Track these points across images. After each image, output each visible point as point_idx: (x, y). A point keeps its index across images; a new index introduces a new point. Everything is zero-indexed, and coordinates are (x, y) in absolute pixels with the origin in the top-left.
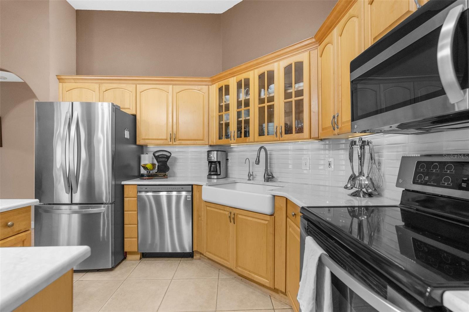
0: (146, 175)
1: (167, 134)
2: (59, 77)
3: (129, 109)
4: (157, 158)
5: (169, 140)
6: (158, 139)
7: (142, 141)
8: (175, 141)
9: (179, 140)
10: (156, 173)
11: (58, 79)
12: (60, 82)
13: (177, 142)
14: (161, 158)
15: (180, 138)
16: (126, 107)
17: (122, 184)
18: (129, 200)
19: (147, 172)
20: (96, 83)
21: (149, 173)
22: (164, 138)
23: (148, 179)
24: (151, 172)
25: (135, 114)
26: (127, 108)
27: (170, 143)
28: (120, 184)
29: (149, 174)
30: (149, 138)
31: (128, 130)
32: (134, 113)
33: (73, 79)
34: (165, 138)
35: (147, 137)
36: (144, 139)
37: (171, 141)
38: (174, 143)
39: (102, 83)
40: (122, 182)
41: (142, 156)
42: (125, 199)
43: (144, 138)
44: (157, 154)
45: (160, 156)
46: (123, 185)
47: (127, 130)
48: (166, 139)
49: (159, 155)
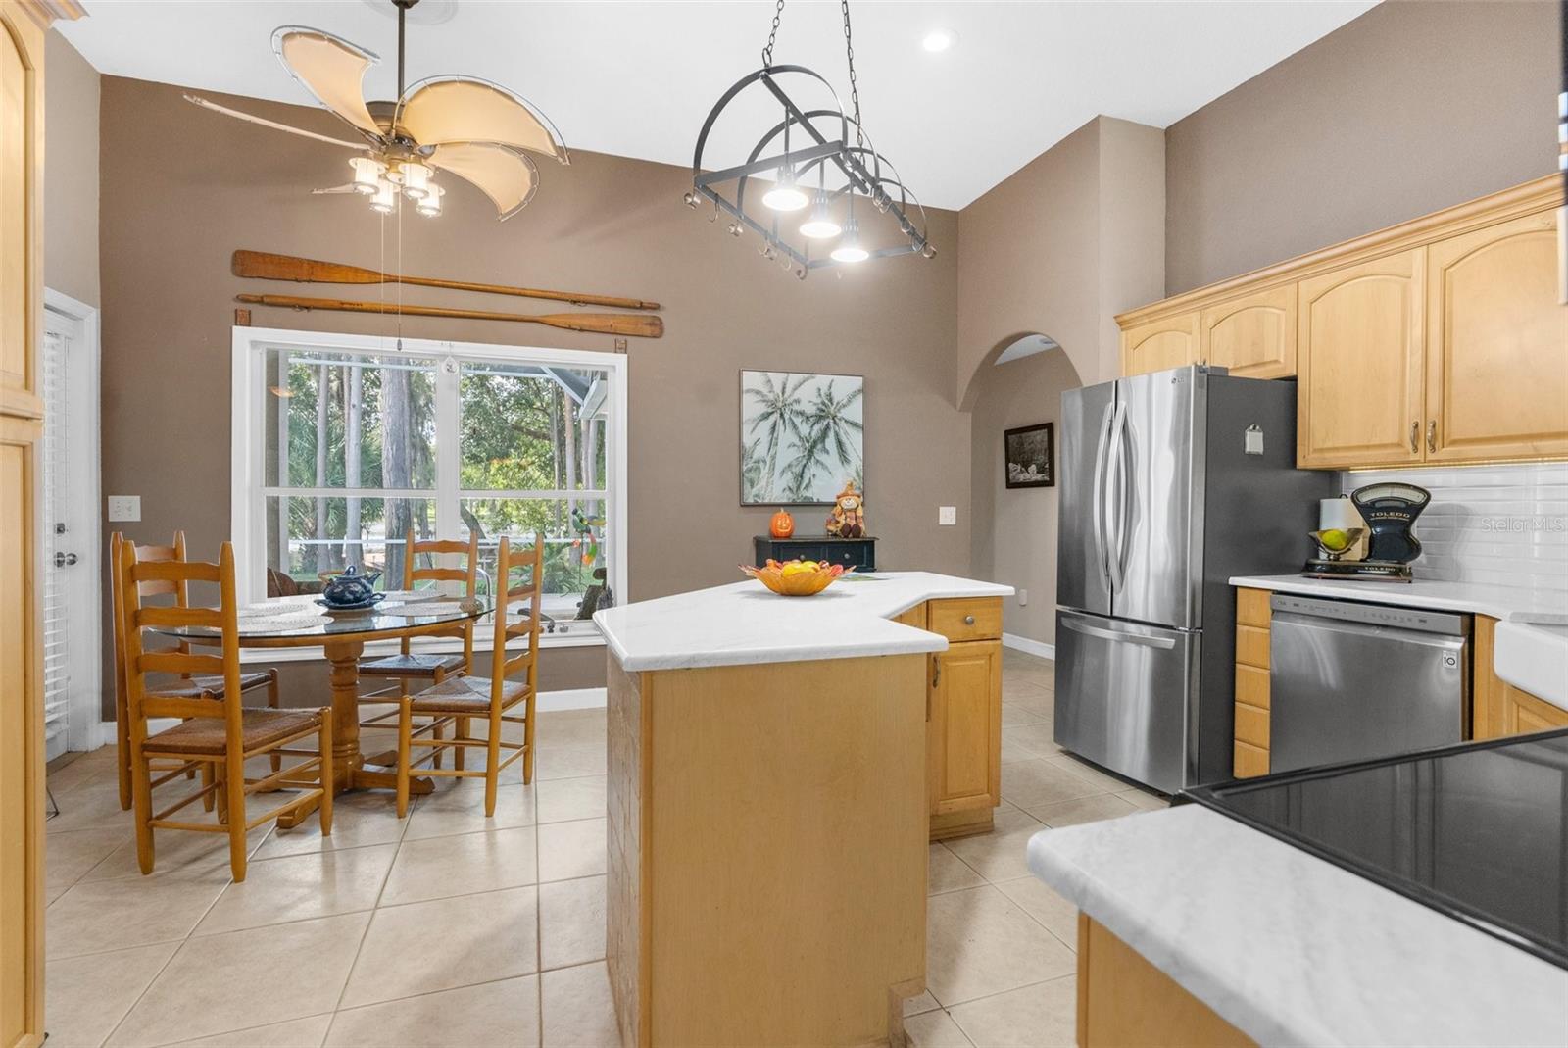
0: (1322, 565)
1: (1402, 426)
2: (1120, 319)
3: (1276, 361)
4: (1366, 510)
5: (1410, 447)
6: (1368, 447)
7: (1312, 455)
8: (1433, 449)
9: (1454, 443)
10: (1362, 560)
11: (1119, 323)
12: (1122, 330)
13: (1444, 453)
14: (1382, 509)
15: (1455, 437)
16: (1266, 359)
17: (1230, 583)
18: (1248, 632)
19: (1329, 555)
20: (1194, 310)
21: (1334, 560)
22: (1389, 442)
23: (1324, 578)
24: (1342, 557)
25: (1295, 374)
26: (1270, 362)
27: (1413, 457)
28: (1225, 582)
29: (1335, 563)
30: (1336, 445)
31: (1258, 428)
32: (1290, 372)
33: (1146, 314)
34: (1396, 440)
35: (1329, 444)
36: (1322, 450)
37: (1416, 449)
38: (1430, 456)
39: (1206, 307)
40: (1231, 579)
41: (1326, 503)
42: (1239, 628)
43: (1320, 445)
44: (1365, 498)
45: (1377, 505)
46: (1235, 588)
47: (1255, 428)
48: (1399, 445)
49: (1373, 502)
